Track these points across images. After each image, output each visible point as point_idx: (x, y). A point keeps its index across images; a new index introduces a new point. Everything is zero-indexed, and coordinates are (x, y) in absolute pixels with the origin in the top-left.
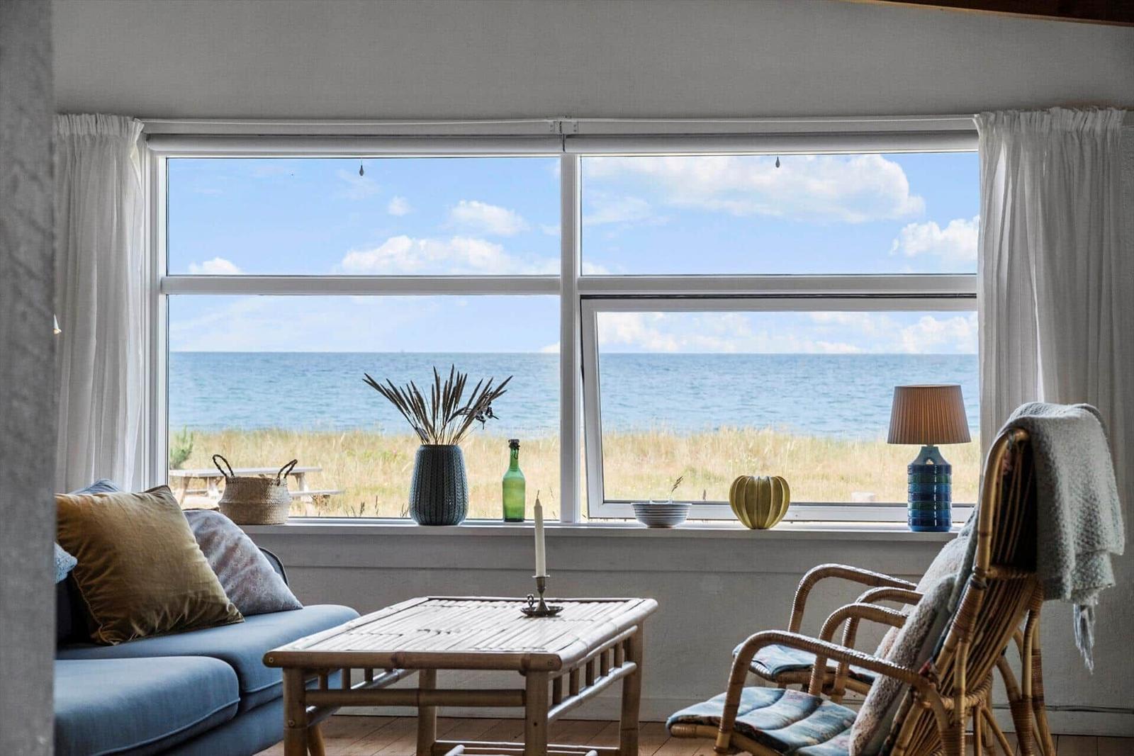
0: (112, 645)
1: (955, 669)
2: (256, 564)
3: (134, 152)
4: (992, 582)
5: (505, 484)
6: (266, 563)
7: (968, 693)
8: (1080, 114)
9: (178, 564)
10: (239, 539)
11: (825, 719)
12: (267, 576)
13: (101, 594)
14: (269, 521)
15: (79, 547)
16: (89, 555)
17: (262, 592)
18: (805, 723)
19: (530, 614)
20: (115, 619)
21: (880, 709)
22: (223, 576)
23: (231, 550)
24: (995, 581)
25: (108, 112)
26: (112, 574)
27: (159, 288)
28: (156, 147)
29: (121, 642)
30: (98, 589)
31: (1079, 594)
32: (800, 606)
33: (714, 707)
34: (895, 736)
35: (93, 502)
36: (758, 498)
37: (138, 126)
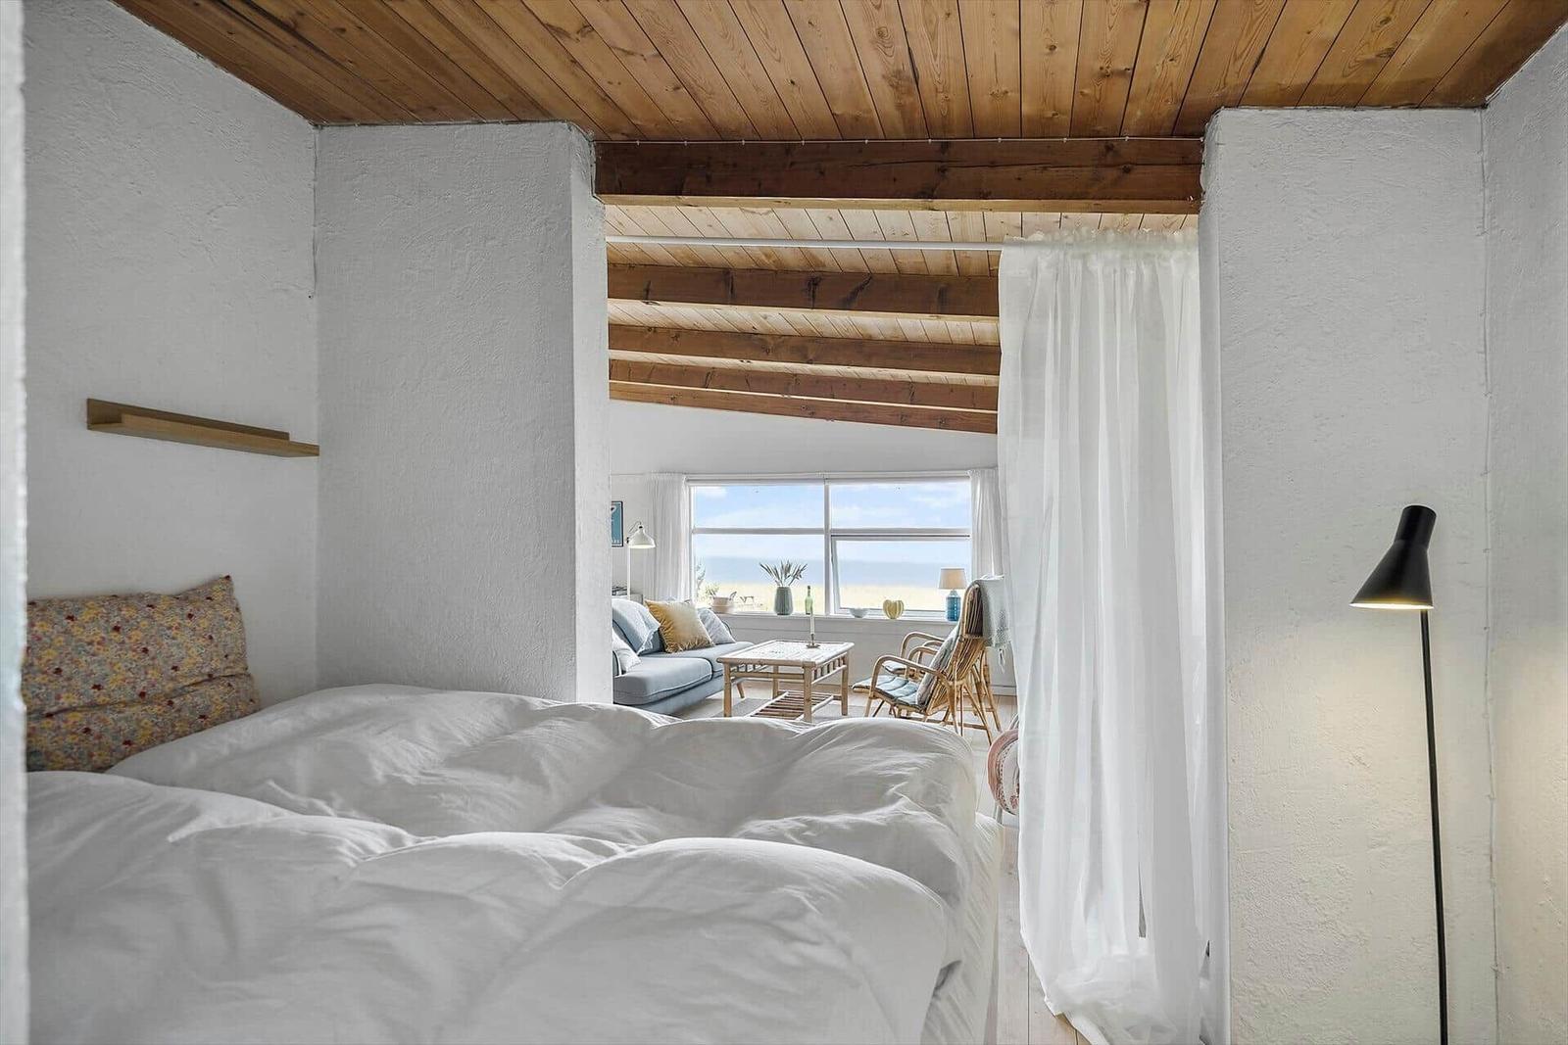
0: (671, 653)
1: (953, 671)
2: (721, 627)
4: (966, 641)
5: (806, 602)
7: (958, 680)
9: (693, 625)
10: (715, 618)
11: (908, 688)
12: (724, 631)
13: (668, 636)
14: (727, 613)
15: (663, 619)
16: (666, 623)
19: (809, 647)
20: (673, 644)
22: (709, 631)
23: (712, 623)
24: (968, 640)
25: (675, 472)
26: (673, 630)
27: (693, 532)
28: (691, 484)
30: (669, 633)
31: (998, 645)
32: (904, 647)
33: (868, 682)
35: (667, 606)
36: (893, 608)
37: (685, 477)
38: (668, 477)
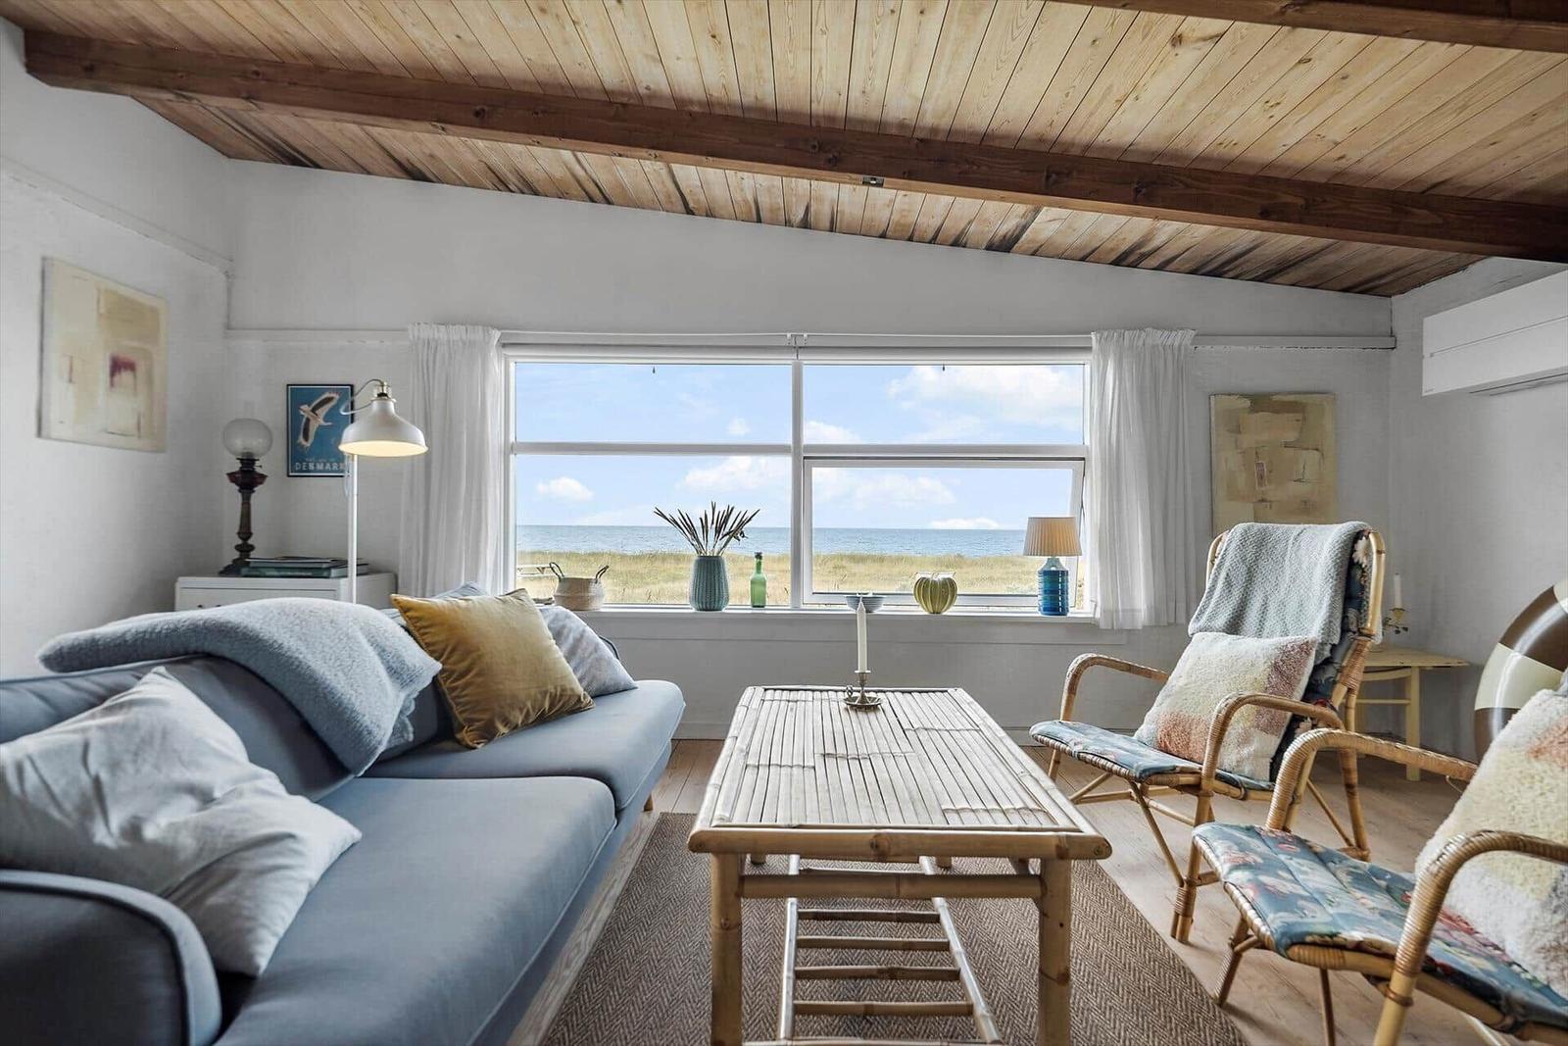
0: (475, 748)
2: (599, 653)
3: (493, 353)
5: (753, 584)
6: (608, 652)
8: (1164, 333)
9: (539, 665)
10: (584, 631)
12: (609, 663)
13: (466, 695)
14: (590, 608)
15: (444, 650)
16: (452, 659)
17: (606, 676)
19: (855, 709)
20: (478, 721)
22: (573, 663)
23: (578, 641)
25: (475, 324)
26: (478, 675)
27: (510, 449)
28: (509, 352)
29: (486, 744)
30: (463, 690)
35: (459, 607)
36: (938, 593)
37: (496, 334)
38: (457, 333)
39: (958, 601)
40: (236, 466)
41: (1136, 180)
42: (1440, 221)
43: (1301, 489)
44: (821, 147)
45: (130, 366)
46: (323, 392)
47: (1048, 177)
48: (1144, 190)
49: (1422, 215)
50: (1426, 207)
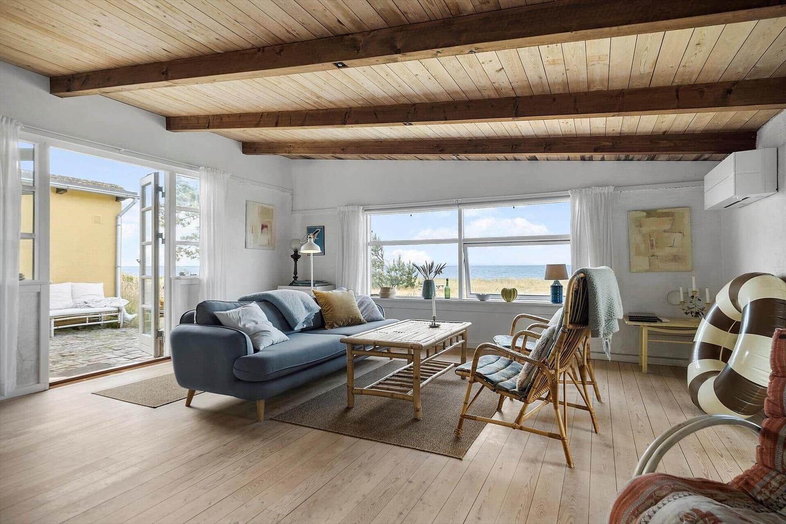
0: (328, 329)
1: (555, 361)
2: (374, 309)
3: (361, 214)
4: (570, 331)
6: (377, 309)
7: (560, 368)
8: (601, 188)
10: (371, 302)
11: (512, 369)
12: (377, 313)
13: (327, 316)
14: (389, 297)
15: (323, 304)
16: (325, 306)
17: (374, 316)
18: (504, 371)
19: (431, 327)
20: (330, 323)
21: (527, 372)
22: (363, 313)
23: (368, 307)
24: (571, 330)
25: (354, 205)
26: (332, 311)
28: (366, 212)
31: (605, 335)
32: (514, 326)
34: (532, 384)
35: (329, 293)
36: (508, 294)
37: (362, 208)
38: (351, 208)
39: (518, 297)
40: (293, 253)
41: (544, 144)
42: (673, 144)
43: (674, 251)
44: (438, 146)
45: (266, 227)
46: (316, 229)
47: (512, 147)
48: (548, 148)
49: (664, 143)
50: (665, 139)
